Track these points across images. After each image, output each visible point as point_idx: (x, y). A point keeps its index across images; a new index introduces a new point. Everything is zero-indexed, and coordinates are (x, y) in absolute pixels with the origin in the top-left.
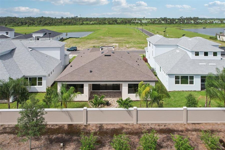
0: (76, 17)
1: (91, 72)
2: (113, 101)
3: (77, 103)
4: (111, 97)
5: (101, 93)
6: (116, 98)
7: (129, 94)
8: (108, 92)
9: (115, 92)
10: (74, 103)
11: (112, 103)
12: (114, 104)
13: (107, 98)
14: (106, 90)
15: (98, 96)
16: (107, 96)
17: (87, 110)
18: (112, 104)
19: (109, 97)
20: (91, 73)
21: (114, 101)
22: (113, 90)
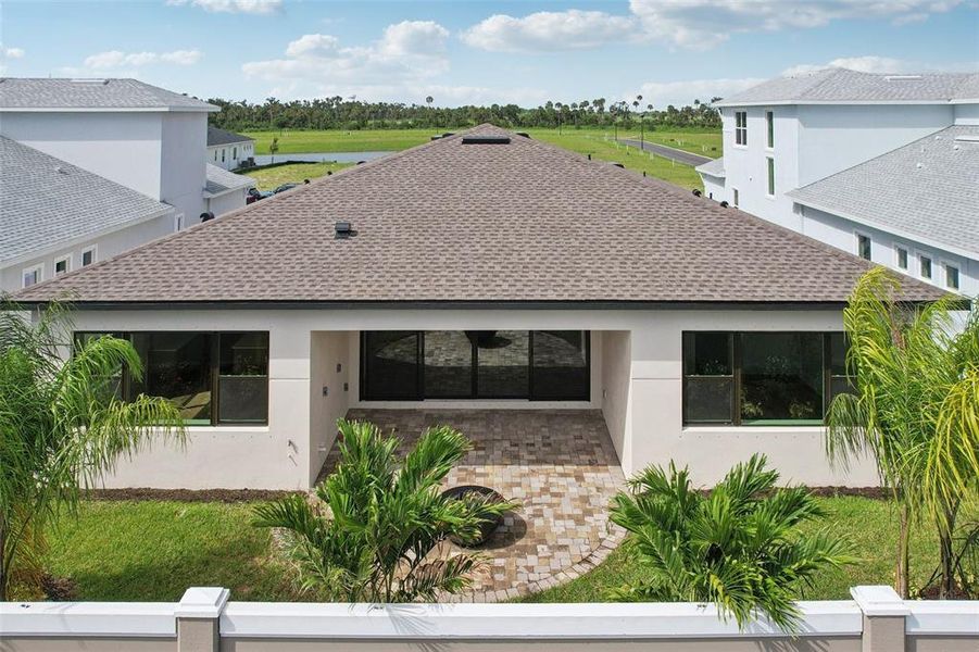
0: (334, 99)
1: (345, 232)
2: (545, 490)
3: (195, 507)
4: (524, 453)
5: (433, 419)
6: (569, 468)
7: (690, 429)
8: (494, 412)
9: (551, 416)
10: (175, 507)
11: (539, 514)
12: (558, 527)
13: (488, 469)
14: (474, 396)
15: (388, 446)
16: (485, 450)
17: (225, 631)
18: (538, 522)
19: (498, 453)
20: (345, 244)
21: (547, 498)
22: (532, 398)
